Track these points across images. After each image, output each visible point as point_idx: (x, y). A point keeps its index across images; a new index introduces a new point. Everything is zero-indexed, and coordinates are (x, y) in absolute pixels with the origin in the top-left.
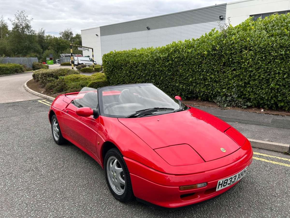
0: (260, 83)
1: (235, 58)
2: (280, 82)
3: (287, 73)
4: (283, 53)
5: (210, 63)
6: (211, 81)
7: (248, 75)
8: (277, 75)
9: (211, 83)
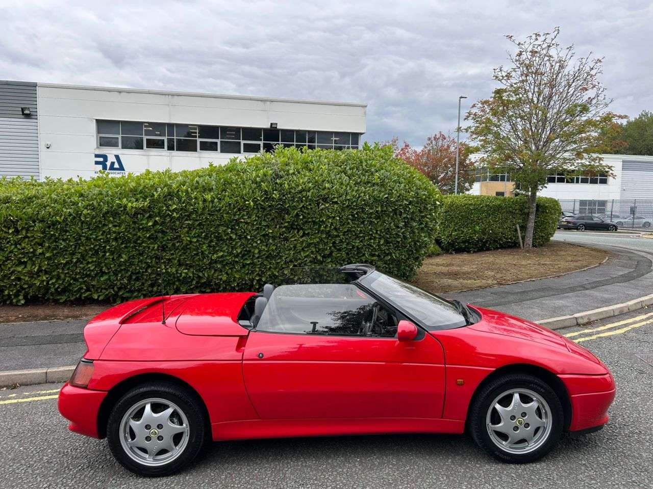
0: (347, 254)
1: (309, 214)
2: (376, 251)
3: (383, 237)
4: (379, 209)
5: (260, 224)
6: (258, 258)
7: (331, 242)
8: (372, 241)
9: (259, 261)
